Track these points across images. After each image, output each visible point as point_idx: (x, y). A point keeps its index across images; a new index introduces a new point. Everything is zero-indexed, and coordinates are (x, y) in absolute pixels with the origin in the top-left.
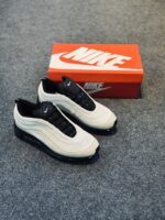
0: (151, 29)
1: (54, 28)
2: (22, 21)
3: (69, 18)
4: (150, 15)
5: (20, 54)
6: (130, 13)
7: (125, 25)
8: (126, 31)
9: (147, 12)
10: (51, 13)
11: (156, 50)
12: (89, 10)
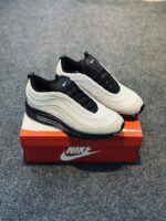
0: (148, 41)
1: (47, 40)
2: (12, 33)
3: (62, 30)
4: (147, 27)
5: (10, 69)
6: (126, 25)
7: (121, 37)
8: (123, 44)
9: (143, 24)
10: (43, 24)
11: (154, 64)
12: (83, 22)
